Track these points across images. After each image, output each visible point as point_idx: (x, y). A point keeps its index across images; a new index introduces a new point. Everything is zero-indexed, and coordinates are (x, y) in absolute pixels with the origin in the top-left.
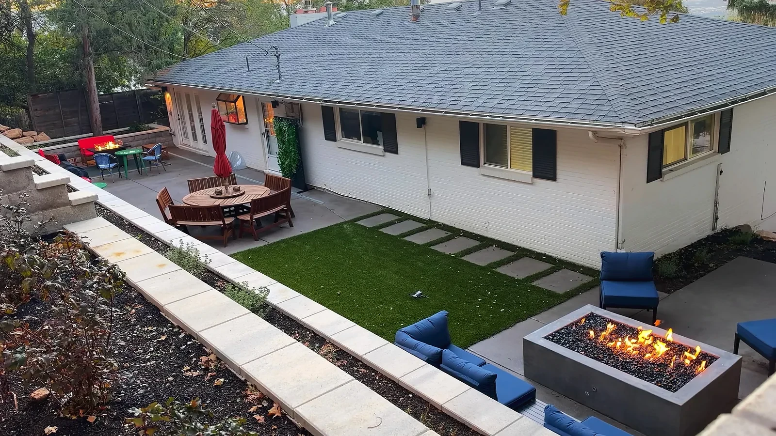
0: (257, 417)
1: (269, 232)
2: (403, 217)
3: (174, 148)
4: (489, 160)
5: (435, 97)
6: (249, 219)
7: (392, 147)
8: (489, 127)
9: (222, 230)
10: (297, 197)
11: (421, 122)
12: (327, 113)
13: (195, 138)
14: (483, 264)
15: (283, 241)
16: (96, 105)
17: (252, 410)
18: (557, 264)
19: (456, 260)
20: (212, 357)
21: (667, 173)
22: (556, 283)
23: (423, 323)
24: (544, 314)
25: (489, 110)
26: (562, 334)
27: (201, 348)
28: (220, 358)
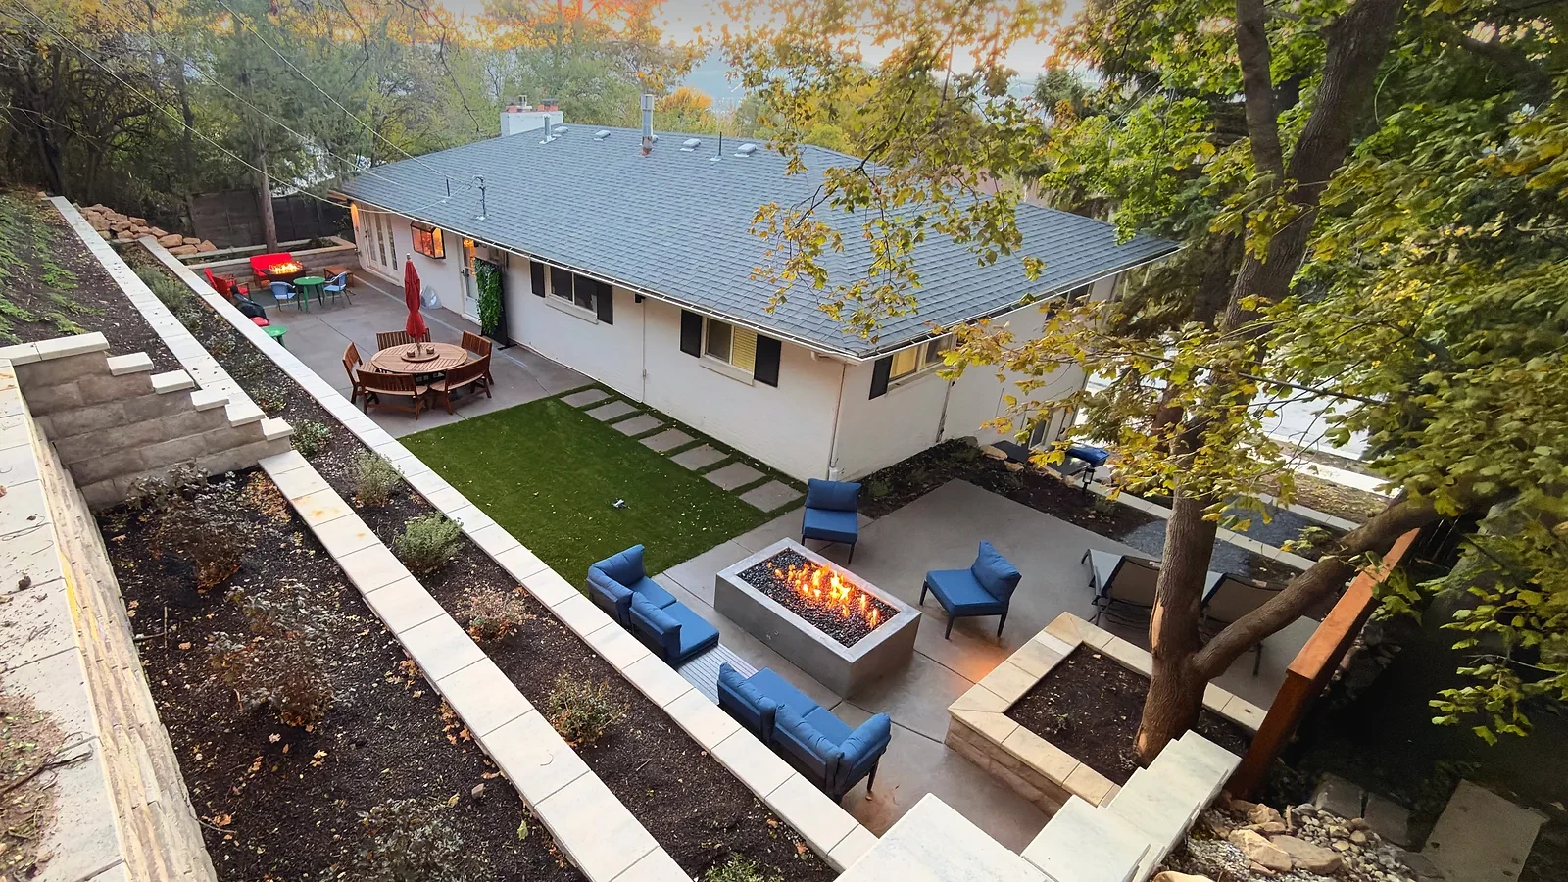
0: (449, 737)
1: (465, 404)
2: (615, 396)
3: (359, 269)
4: (709, 351)
5: (656, 275)
6: (443, 389)
7: (606, 316)
8: (711, 321)
9: (414, 401)
10: (499, 356)
11: (639, 298)
12: (537, 270)
13: (385, 263)
14: (692, 468)
15: (480, 418)
16: (270, 213)
17: (445, 730)
18: (771, 474)
19: (664, 460)
20: (411, 663)
21: (892, 389)
22: (762, 499)
23: (618, 558)
24: (745, 538)
25: (712, 304)
26: (755, 572)
27: (400, 651)
28: (417, 666)
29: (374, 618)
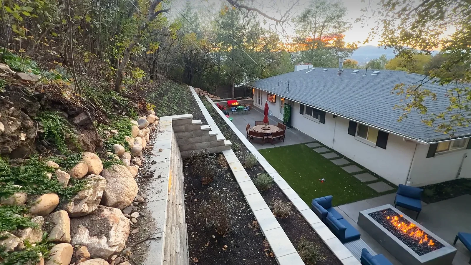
0: (266, 254)
1: (277, 143)
2: (323, 146)
3: (252, 105)
4: (359, 135)
5: (342, 109)
6: (271, 138)
7: (323, 121)
8: (361, 125)
9: (263, 140)
10: (288, 130)
11: (335, 116)
12: (302, 107)
13: (259, 104)
14: (349, 172)
15: (280, 147)
17: (265, 250)
18: (380, 179)
19: (339, 168)
20: (256, 222)
21: (437, 155)
22: (378, 187)
23: (323, 198)
24: (370, 200)
25: (362, 119)
26: (376, 214)
27: (253, 217)
28: (258, 224)
29: (247, 204)
